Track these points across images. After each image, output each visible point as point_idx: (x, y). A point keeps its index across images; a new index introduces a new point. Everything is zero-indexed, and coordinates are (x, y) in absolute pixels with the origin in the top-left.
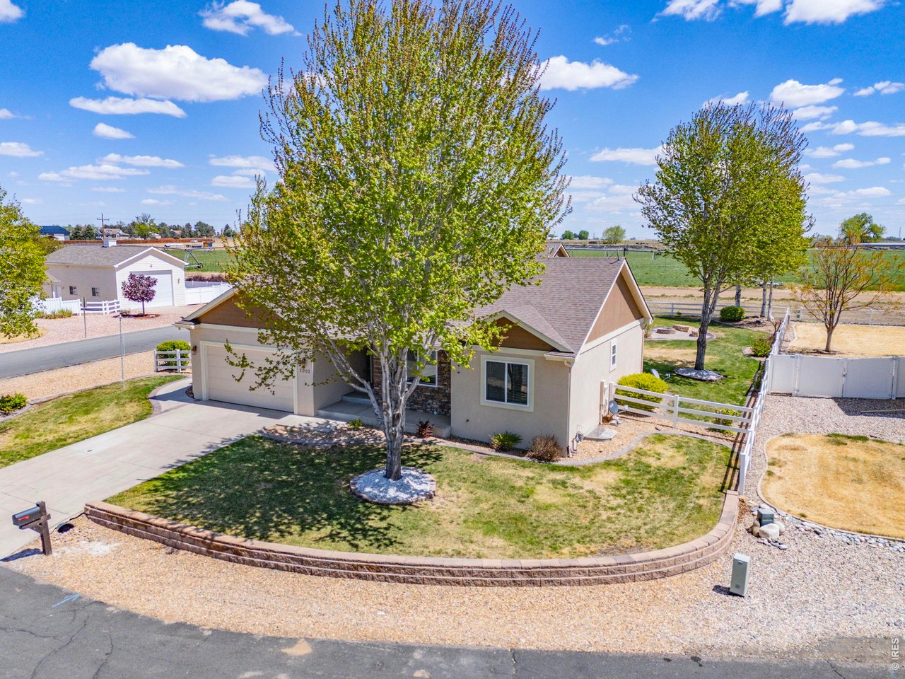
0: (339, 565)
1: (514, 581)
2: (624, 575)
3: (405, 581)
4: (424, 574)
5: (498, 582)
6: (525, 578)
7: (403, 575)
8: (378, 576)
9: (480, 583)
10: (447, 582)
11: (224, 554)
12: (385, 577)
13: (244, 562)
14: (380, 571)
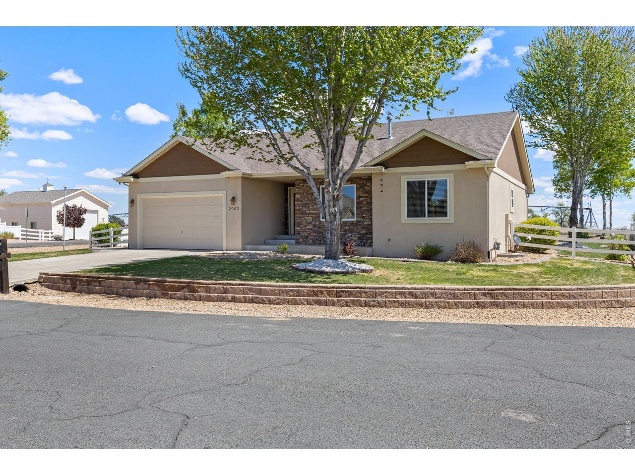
0: (298, 292)
1: (478, 303)
2: (585, 300)
3: (367, 304)
4: (386, 297)
5: (461, 303)
6: (488, 300)
7: (364, 299)
8: (339, 301)
9: (443, 304)
10: (410, 305)
11: (179, 294)
12: (346, 302)
13: (200, 299)
14: (341, 296)
